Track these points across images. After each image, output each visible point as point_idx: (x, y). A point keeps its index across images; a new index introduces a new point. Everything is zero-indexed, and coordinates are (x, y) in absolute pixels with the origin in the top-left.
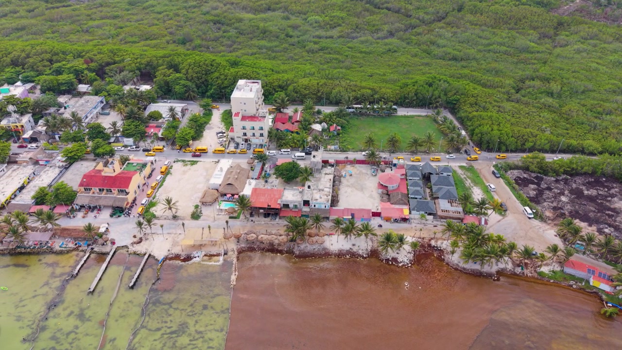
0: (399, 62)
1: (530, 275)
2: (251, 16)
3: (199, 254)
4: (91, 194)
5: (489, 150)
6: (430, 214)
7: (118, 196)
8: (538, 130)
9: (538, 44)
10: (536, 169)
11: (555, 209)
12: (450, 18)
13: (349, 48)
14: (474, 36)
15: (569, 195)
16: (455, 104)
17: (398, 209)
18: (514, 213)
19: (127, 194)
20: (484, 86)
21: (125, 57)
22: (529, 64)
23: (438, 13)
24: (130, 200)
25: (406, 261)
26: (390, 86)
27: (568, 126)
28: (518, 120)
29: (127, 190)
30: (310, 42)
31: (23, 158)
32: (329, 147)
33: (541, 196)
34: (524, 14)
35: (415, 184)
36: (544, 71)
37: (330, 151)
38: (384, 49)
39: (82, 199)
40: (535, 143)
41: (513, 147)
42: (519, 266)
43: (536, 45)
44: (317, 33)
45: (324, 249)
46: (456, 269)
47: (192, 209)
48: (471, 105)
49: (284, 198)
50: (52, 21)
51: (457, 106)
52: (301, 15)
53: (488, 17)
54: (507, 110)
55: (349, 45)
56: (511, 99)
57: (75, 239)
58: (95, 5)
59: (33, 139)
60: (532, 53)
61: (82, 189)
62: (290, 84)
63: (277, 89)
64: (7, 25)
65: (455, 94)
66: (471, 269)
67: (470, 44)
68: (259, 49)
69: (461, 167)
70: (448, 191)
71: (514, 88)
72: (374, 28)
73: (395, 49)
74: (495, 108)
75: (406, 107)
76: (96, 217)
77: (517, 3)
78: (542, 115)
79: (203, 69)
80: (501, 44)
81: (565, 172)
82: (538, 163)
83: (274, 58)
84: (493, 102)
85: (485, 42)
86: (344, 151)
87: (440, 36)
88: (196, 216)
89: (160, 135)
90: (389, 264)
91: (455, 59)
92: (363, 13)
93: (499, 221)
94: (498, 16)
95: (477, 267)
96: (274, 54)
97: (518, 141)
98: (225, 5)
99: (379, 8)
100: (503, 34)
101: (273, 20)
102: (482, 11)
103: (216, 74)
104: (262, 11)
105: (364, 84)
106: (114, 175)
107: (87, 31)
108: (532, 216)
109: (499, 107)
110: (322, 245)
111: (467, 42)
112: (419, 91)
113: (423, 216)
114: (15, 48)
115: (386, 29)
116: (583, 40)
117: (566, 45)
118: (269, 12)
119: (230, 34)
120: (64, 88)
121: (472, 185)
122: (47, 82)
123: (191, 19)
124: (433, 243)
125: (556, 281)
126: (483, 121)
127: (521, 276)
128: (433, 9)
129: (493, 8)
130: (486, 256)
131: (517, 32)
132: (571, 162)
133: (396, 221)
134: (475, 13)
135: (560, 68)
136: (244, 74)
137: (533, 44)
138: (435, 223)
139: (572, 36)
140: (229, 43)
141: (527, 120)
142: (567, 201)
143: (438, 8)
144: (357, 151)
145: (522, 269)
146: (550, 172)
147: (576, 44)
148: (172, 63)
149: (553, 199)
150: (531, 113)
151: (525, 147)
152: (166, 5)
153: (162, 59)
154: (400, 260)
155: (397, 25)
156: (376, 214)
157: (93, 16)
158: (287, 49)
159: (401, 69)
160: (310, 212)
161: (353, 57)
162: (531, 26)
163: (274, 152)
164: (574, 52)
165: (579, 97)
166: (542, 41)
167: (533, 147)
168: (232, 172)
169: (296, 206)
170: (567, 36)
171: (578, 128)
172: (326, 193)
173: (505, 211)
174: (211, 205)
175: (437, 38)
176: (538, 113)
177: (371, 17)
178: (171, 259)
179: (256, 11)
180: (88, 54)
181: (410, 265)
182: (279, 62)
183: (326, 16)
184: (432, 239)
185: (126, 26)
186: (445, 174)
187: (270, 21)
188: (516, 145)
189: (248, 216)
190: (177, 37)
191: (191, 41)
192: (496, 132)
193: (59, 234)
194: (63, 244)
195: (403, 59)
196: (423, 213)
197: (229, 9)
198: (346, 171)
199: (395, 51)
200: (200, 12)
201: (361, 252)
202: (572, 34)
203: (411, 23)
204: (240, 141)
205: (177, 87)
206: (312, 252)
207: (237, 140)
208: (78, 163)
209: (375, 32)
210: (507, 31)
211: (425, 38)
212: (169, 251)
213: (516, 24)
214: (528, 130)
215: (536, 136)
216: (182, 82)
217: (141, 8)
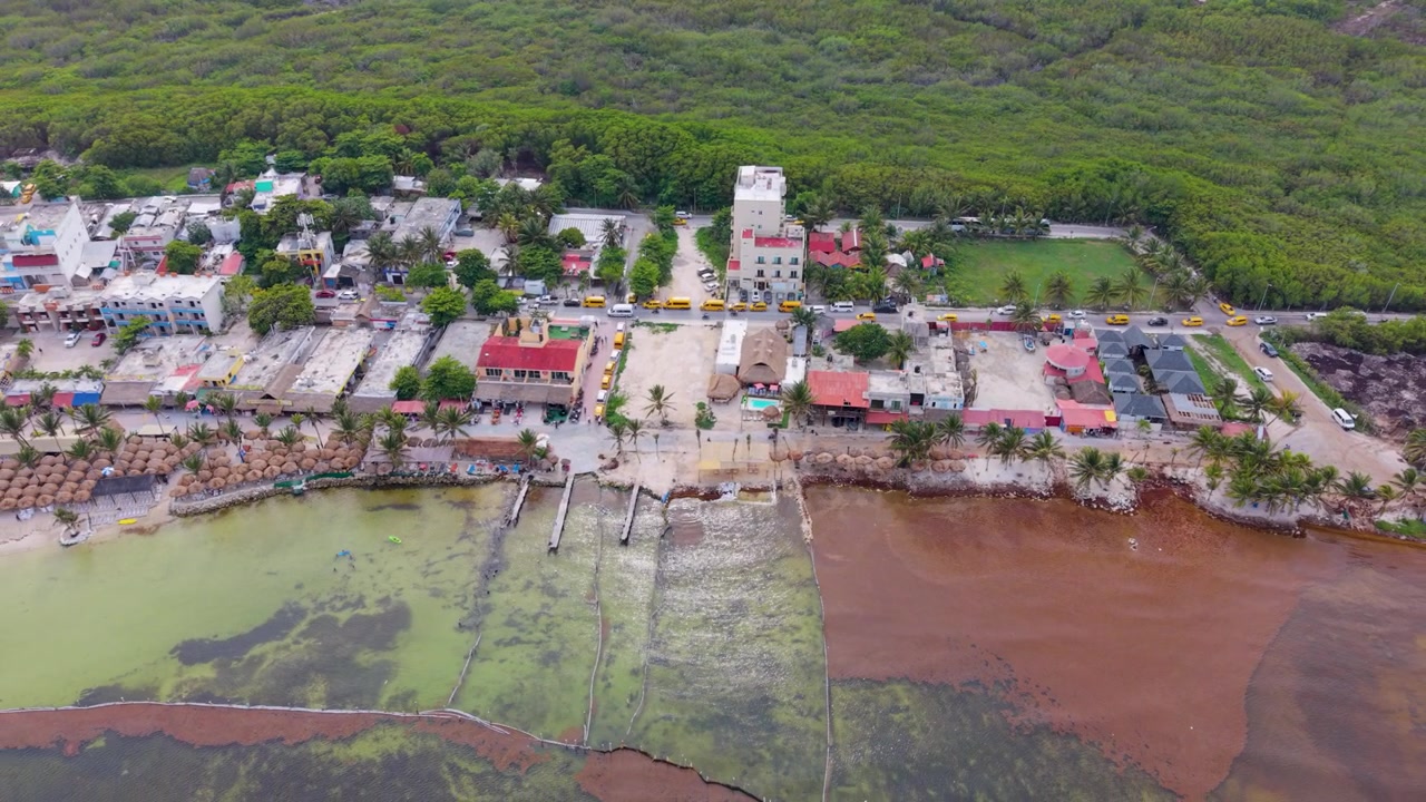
0: (1031, 132)
1: (1362, 527)
2: (699, 36)
3: (731, 487)
4: (501, 382)
5: (1249, 304)
6: (1155, 420)
7: (555, 386)
8: (1342, 267)
9: (1313, 96)
10: (1350, 340)
11: (1392, 413)
12: (1121, 40)
13: (919, 102)
14: (1178, 80)
15: (1417, 388)
16: (1167, 216)
17: (1093, 412)
18: (1316, 421)
19: (570, 381)
20: (1218, 180)
21: (475, 120)
22: (1304, 137)
23: (1092, 29)
24: (575, 394)
25: (1124, 502)
26: (1030, 180)
27: (1400, 259)
28: (1299, 247)
29: (570, 375)
30: (839, 90)
31: (341, 315)
32: (929, 297)
33: (1364, 391)
34: (1278, 34)
35: (1117, 366)
36: (1336, 150)
37: (930, 305)
38: (994, 106)
39: (487, 389)
40: (1341, 291)
41: (1297, 299)
42: (1338, 512)
43: (1310, 99)
44: (847, 72)
45: (965, 482)
46: (1221, 518)
47: (694, 412)
48: (1201, 218)
49: (872, 390)
50: (286, 45)
51: (1171, 220)
52: (804, 34)
53: (1201, 39)
54: (1276, 229)
55: (918, 96)
56: (1276, 207)
57: (493, 460)
58: (359, 11)
59: (345, 281)
60: (1305, 114)
61: (483, 371)
62: (824, 175)
63: (801, 186)
64: (199, 54)
65: (1166, 197)
66: (1249, 517)
67: (1173, 95)
68: (736, 105)
69: (1196, 337)
70: (1186, 378)
71: (1279, 184)
72: (965, 62)
73: (1018, 104)
74: (1251, 224)
75: (1064, 223)
76: (517, 422)
77: (1258, 10)
78: (1346, 238)
79: (647, 146)
80: (1237, 96)
81: (1406, 348)
82: (1352, 327)
83: (771, 124)
84: (1243, 212)
85: (1202, 90)
86: (961, 306)
87: (1106, 79)
88: (704, 422)
89: (592, 273)
90: (1093, 509)
91: (1146, 126)
92: (934, 29)
93: (1289, 434)
94: (1223, 36)
95: (1260, 513)
96: (768, 117)
97: (1308, 288)
98: (637, 11)
99: (963, 19)
100: (1237, 75)
101: (747, 46)
102: (1186, 26)
103: (676, 156)
104: (716, 26)
105: (975, 175)
106: (541, 345)
107: (366, 67)
108: (1352, 425)
109: (1257, 222)
110: (959, 475)
111: (1164, 91)
112: (1089, 190)
113: (1142, 424)
114: (243, 102)
115: (990, 64)
116: (1408, 89)
117: (1373, 99)
118: (733, 26)
119: (666, 73)
120: (374, 183)
121: (1224, 369)
122: (340, 170)
123: (573, 41)
124: (1168, 472)
125: (1412, 538)
126: (1232, 250)
127: (1344, 529)
128: (1082, 22)
129: (1208, 19)
130: (1279, 492)
131: (1268, 72)
132: (1415, 327)
133: (1092, 433)
134: (1171, 31)
135: (1367, 145)
136: (729, 156)
137: (1303, 97)
138: (1166, 437)
139: (1385, 80)
140: (669, 92)
141: (1316, 248)
142: (1414, 399)
143: (1092, 19)
144: (986, 307)
145: (1346, 517)
146: (1375, 346)
147: (1393, 97)
148: (577, 133)
149: (1386, 396)
150: (1323, 234)
151: (1323, 299)
152: (511, 12)
153: (554, 126)
154: (1112, 499)
155: (1013, 55)
156: (1054, 421)
157: (368, 36)
158: (792, 106)
159: (1040, 146)
160: (924, 415)
161: (934, 122)
162: (1294, 57)
163: (822, 307)
164: (1392, 113)
165: (1413, 204)
166: (1321, 90)
167: (1336, 298)
168: (759, 342)
169: (896, 404)
170: (1373, 79)
171: (1421, 264)
172: (952, 381)
173: (1299, 416)
174: (727, 403)
175: (1100, 84)
176: (1337, 235)
177: (954, 39)
178: (682, 495)
179: (704, 25)
180: (398, 115)
181: (1132, 509)
182: (785, 132)
183: (858, 37)
184: (1165, 465)
185: (444, 58)
186: (1171, 348)
187: (741, 47)
188: (1304, 296)
189: (804, 423)
190: (559, 80)
191: (588, 88)
192: (1261, 269)
193: (464, 451)
194: (472, 468)
195: (1038, 126)
196: (1143, 417)
197: (649, 21)
198: (973, 343)
199: (1018, 111)
200: (588, 28)
201: (1035, 488)
202: (1382, 76)
203: (1039, 52)
204: (749, 286)
205: (602, 181)
206: (943, 487)
207: (743, 285)
208: (456, 324)
209: (967, 70)
210: (1246, 69)
211: (1076, 84)
212: (674, 481)
213: (1261, 54)
214: (1325, 266)
215: (1342, 278)
216: (612, 172)
217: (461, 18)
